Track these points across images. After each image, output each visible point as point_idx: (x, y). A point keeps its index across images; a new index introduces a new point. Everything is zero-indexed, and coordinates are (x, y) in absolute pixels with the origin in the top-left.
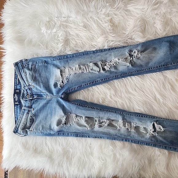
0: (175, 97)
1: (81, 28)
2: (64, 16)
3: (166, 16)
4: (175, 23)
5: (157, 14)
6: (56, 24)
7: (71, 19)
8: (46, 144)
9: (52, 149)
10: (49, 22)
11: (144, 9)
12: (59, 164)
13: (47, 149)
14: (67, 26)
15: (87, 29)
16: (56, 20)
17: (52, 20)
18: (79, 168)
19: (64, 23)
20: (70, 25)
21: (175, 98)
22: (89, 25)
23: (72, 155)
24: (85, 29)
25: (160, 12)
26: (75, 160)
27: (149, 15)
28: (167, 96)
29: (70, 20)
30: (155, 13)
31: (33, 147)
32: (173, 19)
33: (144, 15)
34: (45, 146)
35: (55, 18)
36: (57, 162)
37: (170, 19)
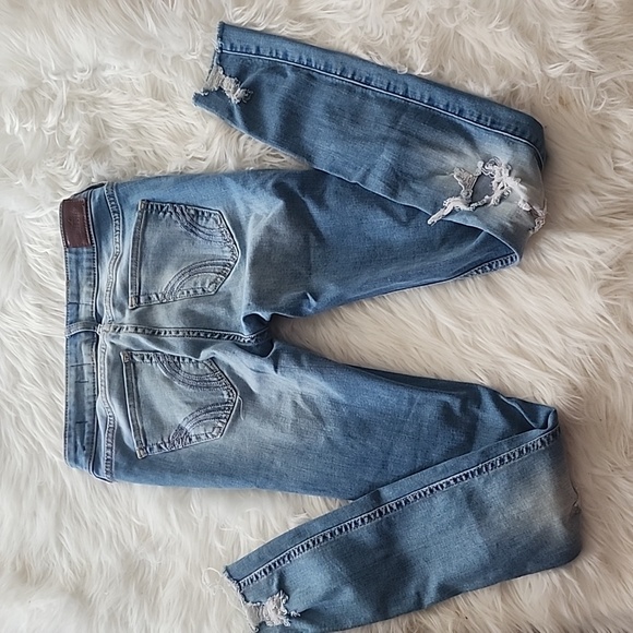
0: (505, 317)
1: (146, 100)
2: (79, 64)
3: (438, 25)
4: (472, 47)
5: (406, 22)
6: (54, 96)
7: (107, 73)
8: (60, 546)
9: (84, 562)
10: (30, 93)
11: (359, 8)
12: (112, 616)
13: (65, 566)
14: (95, 102)
15: (169, 102)
16: (53, 85)
17: (41, 85)
18: (185, 624)
19: (85, 92)
20: (105, 95)
21: (503, 319)
22: (174, 89)
23: (156, 576)
24: (162, 105)
25: (417, 13)
26: (168, 594)
27: (378, 28)
28: (473, 315)
29: (104, 78)
30: (400, 19)
31: (14, 563)
32: (467, 34)
33: (361, 28)
34: (57, 555)
35: (49, 79)
36: (102, 610)
37: (456, 32)
